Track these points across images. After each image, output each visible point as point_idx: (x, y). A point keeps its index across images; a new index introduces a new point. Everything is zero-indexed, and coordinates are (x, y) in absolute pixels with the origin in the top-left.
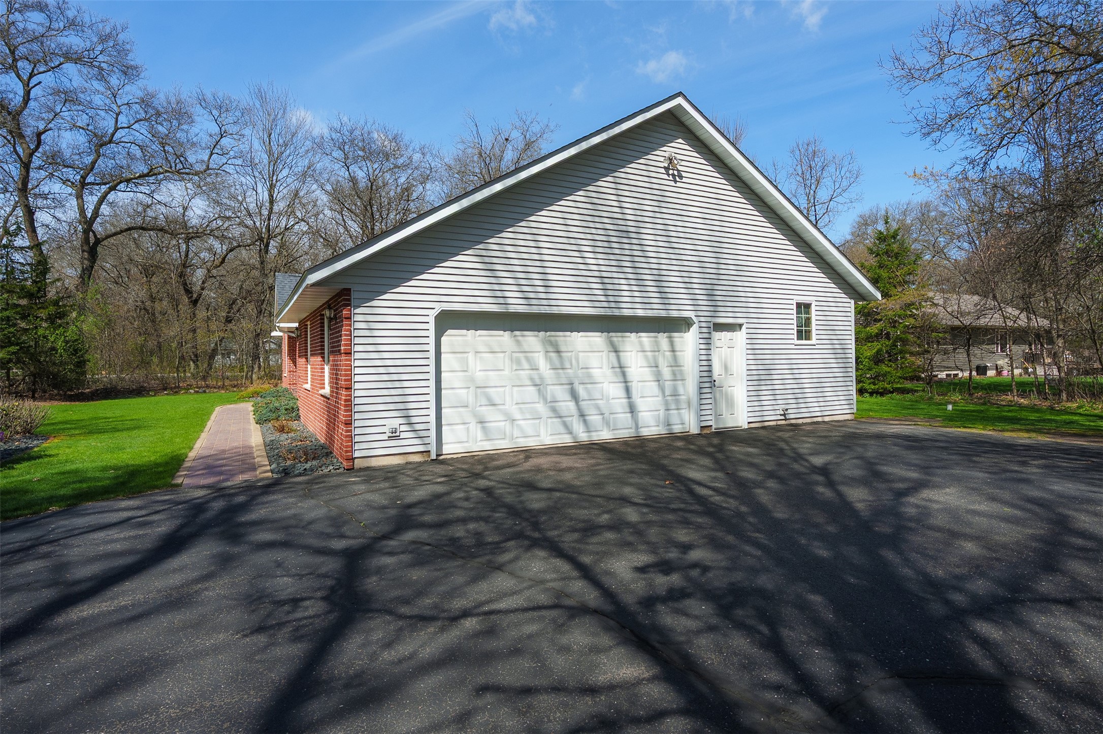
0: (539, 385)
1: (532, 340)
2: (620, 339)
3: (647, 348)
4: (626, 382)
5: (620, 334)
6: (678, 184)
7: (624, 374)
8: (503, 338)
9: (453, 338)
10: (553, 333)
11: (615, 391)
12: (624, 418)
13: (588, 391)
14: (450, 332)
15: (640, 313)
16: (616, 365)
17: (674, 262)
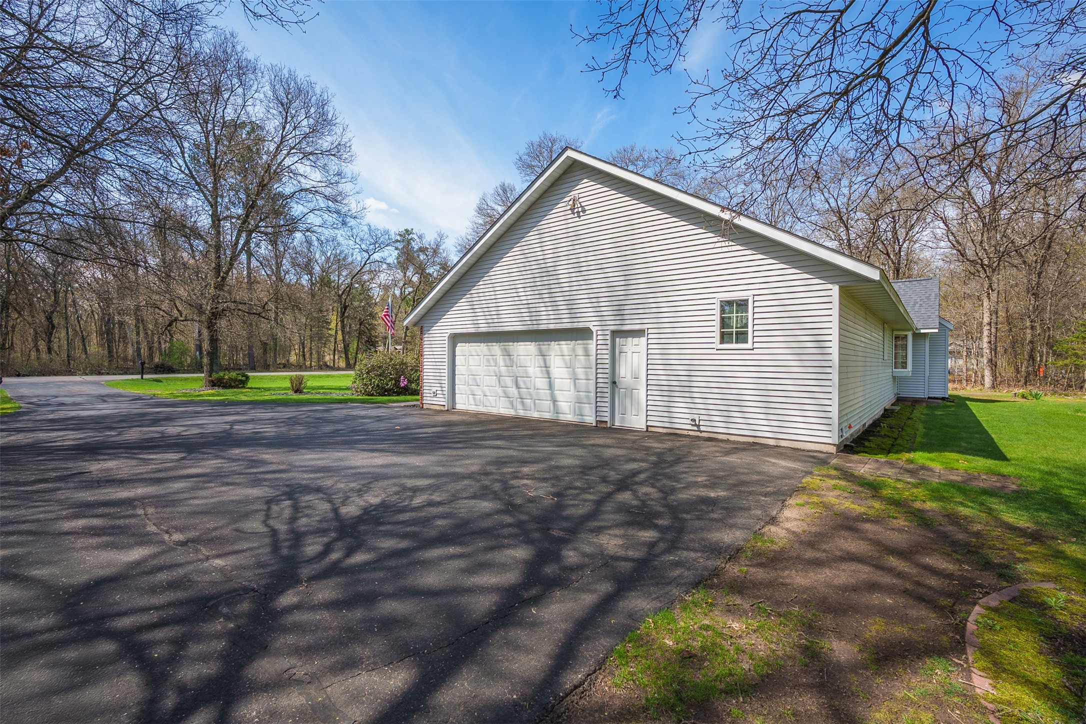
0: (499, 377)
1: (496, 348)
2: (547, 346)
3: (566, 353)
4: (550, 378)
5: (545, 343)
6: (582, 218)
7: (548, 373)
8: (482, 347)
9: (461, 348)
10: (505, 344)
11: (542, 383)
12: (547, 404)
13: (524, 382)
14: (459, 344)
15: (552, 327)
16: (543, 365)
17: (582, 283)
